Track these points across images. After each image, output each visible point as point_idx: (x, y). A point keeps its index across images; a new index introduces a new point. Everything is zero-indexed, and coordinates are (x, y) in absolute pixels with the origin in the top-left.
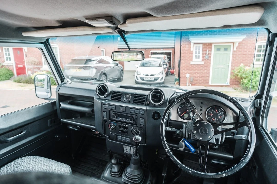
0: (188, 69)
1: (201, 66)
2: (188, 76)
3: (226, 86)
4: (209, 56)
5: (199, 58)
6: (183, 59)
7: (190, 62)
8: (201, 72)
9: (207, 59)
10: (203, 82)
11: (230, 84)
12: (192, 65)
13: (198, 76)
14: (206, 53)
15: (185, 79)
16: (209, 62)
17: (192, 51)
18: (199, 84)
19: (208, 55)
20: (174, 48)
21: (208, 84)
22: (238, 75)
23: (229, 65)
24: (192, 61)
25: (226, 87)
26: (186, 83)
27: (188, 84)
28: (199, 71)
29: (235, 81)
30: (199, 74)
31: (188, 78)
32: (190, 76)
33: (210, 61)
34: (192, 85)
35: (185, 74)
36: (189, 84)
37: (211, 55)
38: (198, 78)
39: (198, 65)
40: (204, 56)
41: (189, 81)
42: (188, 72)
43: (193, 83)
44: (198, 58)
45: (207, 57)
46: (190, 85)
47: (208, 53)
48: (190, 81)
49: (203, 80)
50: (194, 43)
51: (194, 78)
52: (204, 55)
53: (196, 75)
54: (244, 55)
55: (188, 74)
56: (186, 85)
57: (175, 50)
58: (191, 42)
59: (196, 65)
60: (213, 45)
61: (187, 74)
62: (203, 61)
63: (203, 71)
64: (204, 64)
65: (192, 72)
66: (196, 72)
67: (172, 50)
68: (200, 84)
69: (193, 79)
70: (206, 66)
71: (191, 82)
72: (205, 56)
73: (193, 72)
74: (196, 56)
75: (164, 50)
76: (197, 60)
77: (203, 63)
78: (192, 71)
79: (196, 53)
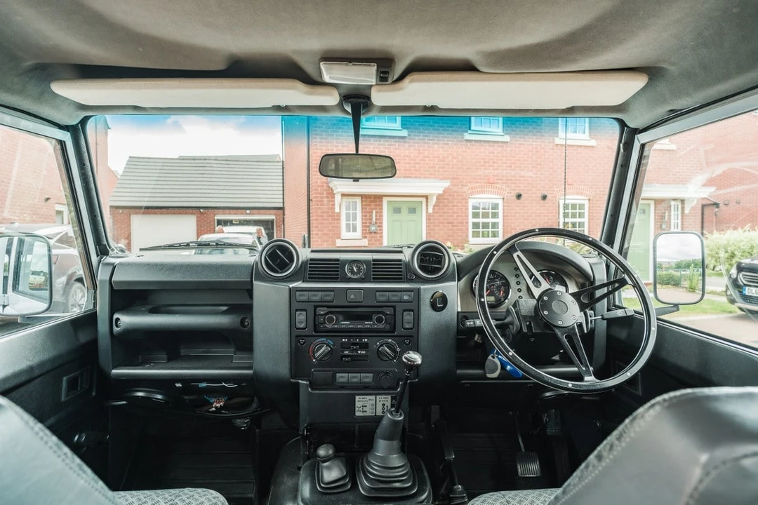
4: (379, 226)
5: (355, 230)
6: (317, 234)
7: (335, 241)
9: (375, 233)
14: (371, 219)
16: (378, 240)
17: (339, 215)
19: (376, 223)
20: (282, 209)
24: (339, 237)
33: (382, 237)
37: (382, 223)
40: (366, 226)
44: (353, 231)
45: (373, 228)
47: (376, 219)
50: (343, 195)
52: (366, 223)
54: (449, 223)
57: (284, 214)
58: (335, 192)
60: (385, 200)
62: (365, 237)
64: (369, 244)
67: (275, 214)
72: (369, 226)
74: (348, 226)
75: (253, 214)
76: (351, 235)
77: (365, 242)
79: (348, 219)
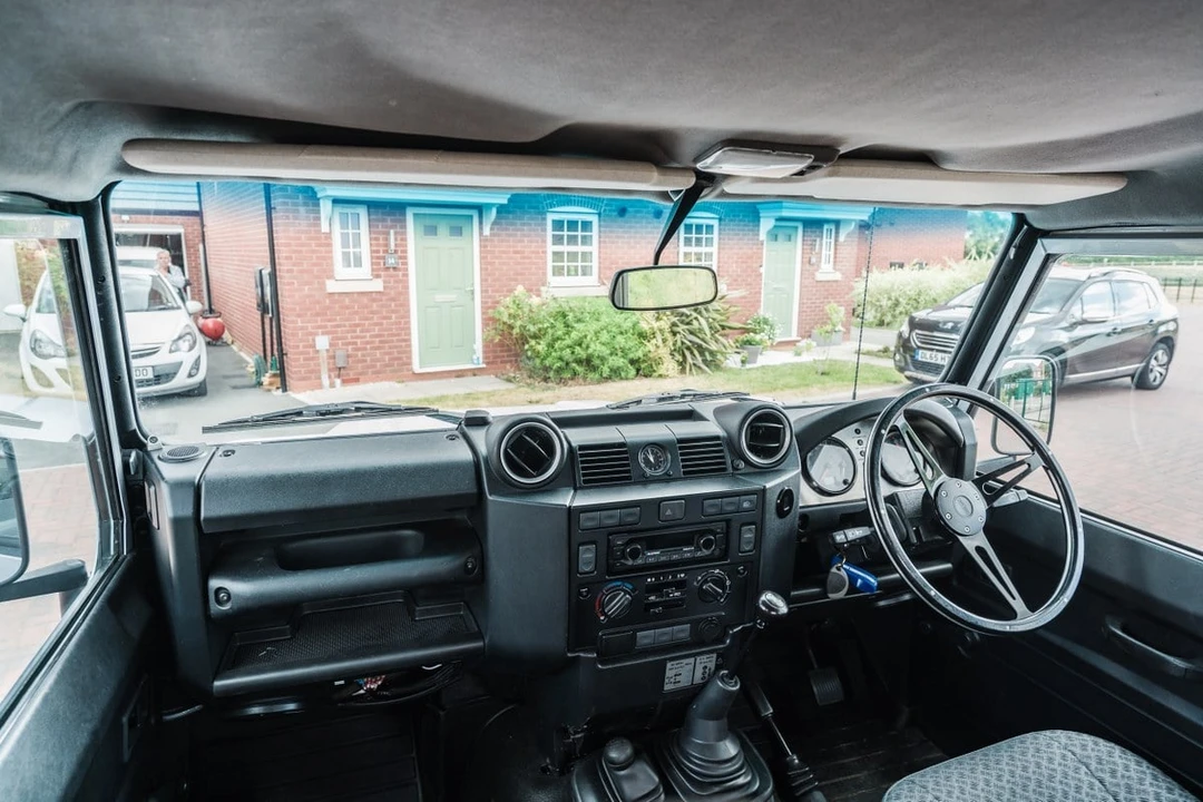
0: (318, 314)
1: (374, 300)
2: (322, 342)
3: (475, 372)
4: (401, 258)
5: (358, 263)
6: (289, 271)
7: (324, 284)
8: (376, 324)
9: (394, 268)
10: (387, 366)
11: (488, 363)
12: (336, 297)
13: (367, 343)
14: (387, 245)
15: (313, 359)
16: (401, 281)
17: (329, 236)
18: (374, 373)
19: (396, 252)
20: (199, 214)
21: (408, 370)
22: (511, 327)
23: (473, 292)
24: (331, 277)
25: (475, 375)
26: (320, 378)
27: (326, 381)
28: (367, 319)
29: (502, 351)
30: (368, 331)
31: (325, 354)
32: (331, 345)
33: (406, 275)
34: (345, 382)
35: (311, 338)
36: (330, 377)
37: (405, 252)
38: (365, 349)
39: (358, 293)
40: (378, 258)
41: (332, 366)
42: (319, 327)
43: (348, 374)
44: (355, 266)
45: (391, 261)
46: (338, 381)
47: (396, 245)
48: (334, 364)
49: (387, 358)
50: (336, 201)
51: (350, 352)
52: (378, 252)
53: (357, 337)
54: (516, 252)
55: (323, 334)
56: (320, 386)
57: (203, 226)
58: (319, 196)
59: (353, 293)
60: (410, 213)
61: (317, 334)
62: (378, 276)
63: (385, 318)
64: (385, 287)
65: (338, 326)
66: (357, 325)
67: (182, 224)
68: (378, 372)
69: (348, 356)
70: (393, 299)
71: (340, 368)
72: (384, 258)
73: (345, 326)
74: (346, 256)
75: (136, 222)
76: (353, 272)
77: (378, 285)
78: (335, 320)
79: (345, 244)
